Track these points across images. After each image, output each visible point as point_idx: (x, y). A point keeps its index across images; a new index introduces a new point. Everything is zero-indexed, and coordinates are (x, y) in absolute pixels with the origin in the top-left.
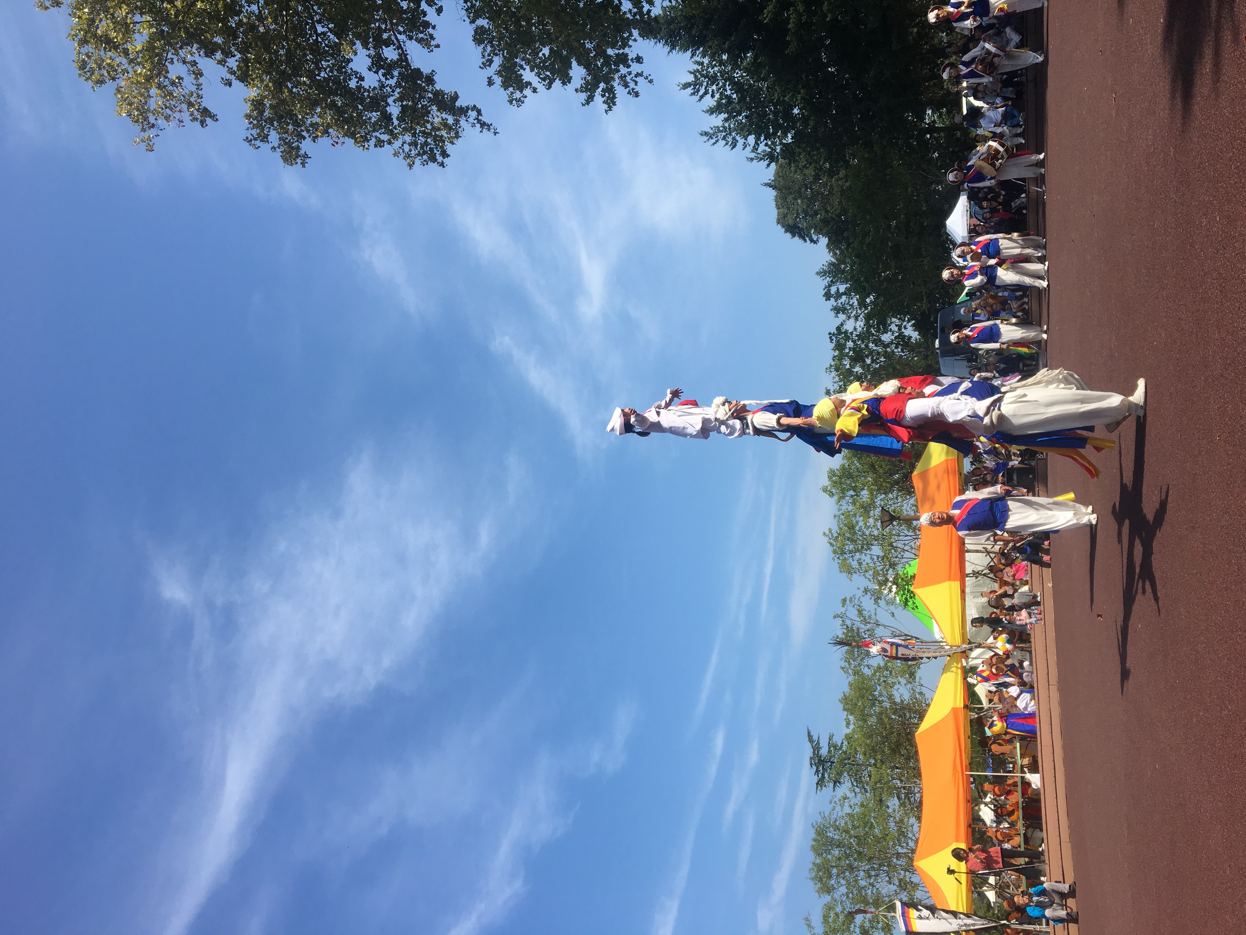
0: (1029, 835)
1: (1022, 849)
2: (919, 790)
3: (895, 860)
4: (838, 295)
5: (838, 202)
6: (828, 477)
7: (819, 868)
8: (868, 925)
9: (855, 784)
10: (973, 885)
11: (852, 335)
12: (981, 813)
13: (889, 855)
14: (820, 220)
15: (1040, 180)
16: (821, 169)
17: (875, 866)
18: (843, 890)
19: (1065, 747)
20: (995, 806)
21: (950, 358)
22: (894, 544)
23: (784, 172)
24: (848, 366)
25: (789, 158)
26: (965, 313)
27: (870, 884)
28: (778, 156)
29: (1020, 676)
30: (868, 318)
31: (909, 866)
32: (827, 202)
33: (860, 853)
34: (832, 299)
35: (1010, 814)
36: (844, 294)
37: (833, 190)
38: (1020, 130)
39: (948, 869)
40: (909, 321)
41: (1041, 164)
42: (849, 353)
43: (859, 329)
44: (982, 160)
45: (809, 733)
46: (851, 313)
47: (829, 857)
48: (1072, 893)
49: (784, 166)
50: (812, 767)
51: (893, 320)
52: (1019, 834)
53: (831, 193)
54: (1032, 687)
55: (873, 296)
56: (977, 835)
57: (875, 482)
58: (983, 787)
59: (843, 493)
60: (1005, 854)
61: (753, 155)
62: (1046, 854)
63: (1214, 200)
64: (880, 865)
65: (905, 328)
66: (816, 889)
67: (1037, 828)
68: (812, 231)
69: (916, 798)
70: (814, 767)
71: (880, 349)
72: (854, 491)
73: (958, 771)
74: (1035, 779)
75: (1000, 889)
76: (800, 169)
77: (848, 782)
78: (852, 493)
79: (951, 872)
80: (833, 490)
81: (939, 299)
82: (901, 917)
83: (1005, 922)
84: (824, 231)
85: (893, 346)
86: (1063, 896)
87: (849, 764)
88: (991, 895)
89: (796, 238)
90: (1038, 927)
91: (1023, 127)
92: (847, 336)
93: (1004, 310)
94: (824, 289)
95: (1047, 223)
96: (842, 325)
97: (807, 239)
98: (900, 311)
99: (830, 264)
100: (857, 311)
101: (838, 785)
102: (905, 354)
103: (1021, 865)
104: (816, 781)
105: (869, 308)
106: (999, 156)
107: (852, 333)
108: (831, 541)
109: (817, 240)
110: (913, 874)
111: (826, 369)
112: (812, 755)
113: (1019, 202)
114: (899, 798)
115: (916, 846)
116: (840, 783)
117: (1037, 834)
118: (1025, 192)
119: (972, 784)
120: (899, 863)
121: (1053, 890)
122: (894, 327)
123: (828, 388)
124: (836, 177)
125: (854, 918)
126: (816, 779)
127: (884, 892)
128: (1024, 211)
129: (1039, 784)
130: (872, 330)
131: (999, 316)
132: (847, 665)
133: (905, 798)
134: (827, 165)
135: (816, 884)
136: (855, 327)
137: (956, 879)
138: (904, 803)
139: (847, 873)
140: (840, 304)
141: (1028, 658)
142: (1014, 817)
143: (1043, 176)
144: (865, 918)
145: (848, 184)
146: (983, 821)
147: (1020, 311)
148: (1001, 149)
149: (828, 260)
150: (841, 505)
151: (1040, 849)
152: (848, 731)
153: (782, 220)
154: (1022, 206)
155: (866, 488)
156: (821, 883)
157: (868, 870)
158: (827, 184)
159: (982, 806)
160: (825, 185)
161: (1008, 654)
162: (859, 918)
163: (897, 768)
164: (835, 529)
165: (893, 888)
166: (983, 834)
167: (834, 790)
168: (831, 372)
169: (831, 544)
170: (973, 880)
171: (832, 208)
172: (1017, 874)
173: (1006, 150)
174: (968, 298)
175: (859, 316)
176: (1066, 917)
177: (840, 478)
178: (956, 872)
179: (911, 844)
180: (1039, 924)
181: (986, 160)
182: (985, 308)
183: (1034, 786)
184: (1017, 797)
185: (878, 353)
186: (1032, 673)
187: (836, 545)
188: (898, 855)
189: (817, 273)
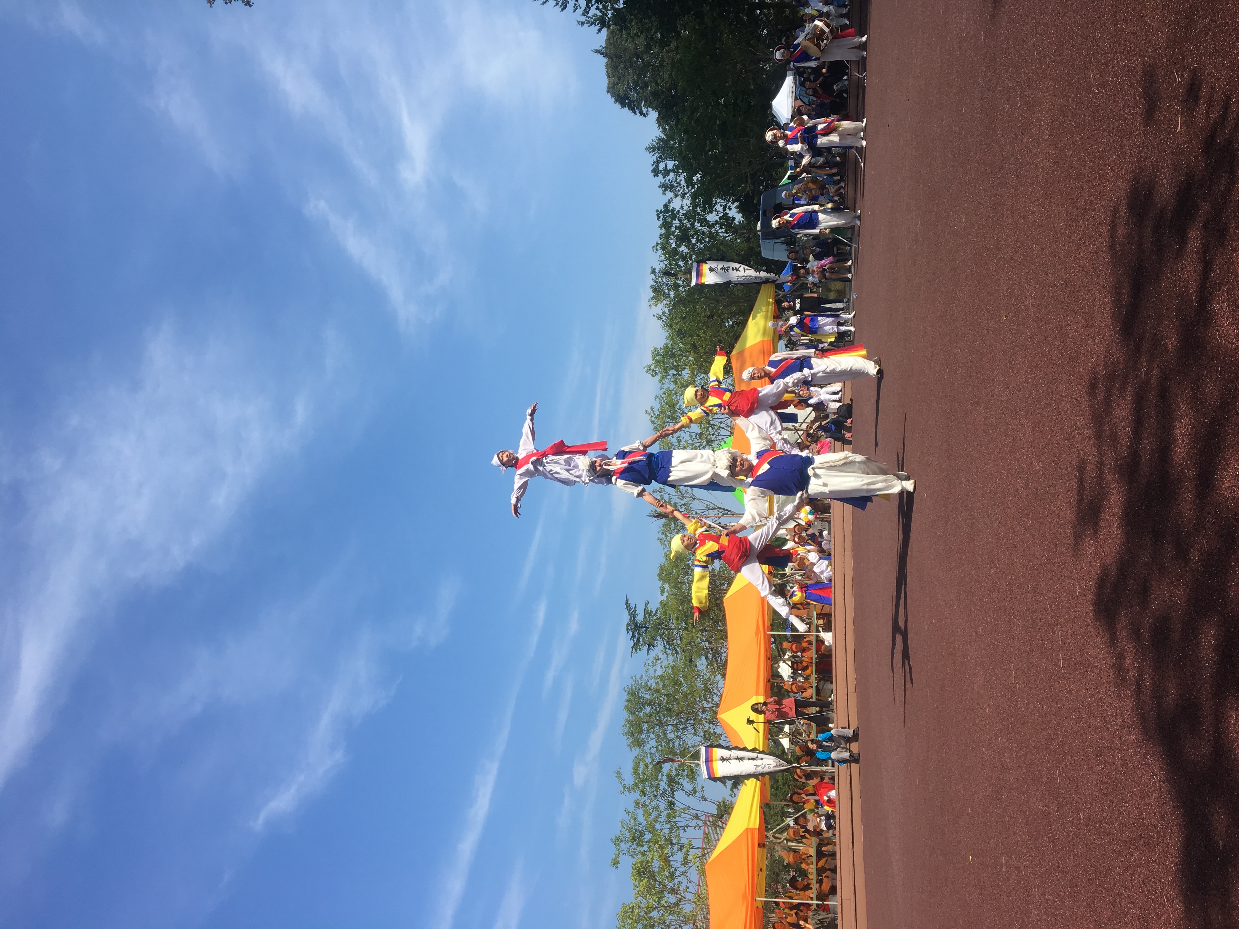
0: (821, 687)
1: (814, 700)
2: (725, 650)
3: (700, 714)
4: (666, 172)
5: (669, 74)
6: (652, 356)
7: (631, 724)
8: (675, 773)
9: (667, 647)
10: (769, 734)
11: (678, 214)
12: (780, 670)
13: (695, 710)
14: (650, 93)
15: (862, 64)
16: (652, 38)
17: (682, 720)
18: (653, 743)
19: (855, 608)
20: (792, 662)
21: (770, 241)
22: (711, 422)
23: (615, 39)
24: (674, 245)
25: (621, 25)
26: (786, 196)
27: (677, 736)
28: (609, 22)
29: (819, 544)
30: (694, 196)
31: (713, 719)
32: (658, 74)
33: (669, 710)
34: (660, 176)
35: (805, 669)
36: (672, 170)
37: (664, 61)
38: (845, 11)
39: (748, 719)
40: (733, 203)
41: (863, 47)
42: (675, 231)
43: (686, 208)
44: (808, 40)
45: (627, 601)
46: (679, 191)
47: (641, 714)
48: (855, 737)
49: (616, 33)
50: (628, 632)
51: (719, 200)
52: (812, 687)
53: (661, 65)
54: (830, 554)
55: (700, 174)
56: (775, 690)
57: (696, 361)
58: (781, 644)
59: (666, 372)
60: (800, 705)
61: (583, 19)
62: (834, 703)
63: (1016, 86)
64: (687, 720)
65: (730, 209)
66: (628, 743)
67: (827, 681)
68: (642, 104)
69: (723, 658)
70: (631, 633)
71: (705, 229)
72: (677, 370)
73: (760, 632)
74: (828, 637)
75: (794, 737)
76: (631, 37)
77: (661, 644)
78: (674, 372)
79: (750, 722)
80: (657, 369)
81: (762, 181)
82: (704, 764)
83: (796, 765)
84: (655, 104)
85: (718, 227)
86: (848, 740)
87: (662, 628)
88: (785, 742)
89: (626, 109)
90: (824, 768)
91: (849, 7)
92: (674, 214)
93: (822, 194)
94: (653, 165)
95: (866, 108)
96: (669, 202)
97: (637, 111)
98: (726, 192)
99: (659, 139)
100: (684, 189)
101: (652, 648)
102: (728, 237)
103: (812, 714)
104: (632, 646)
105: (696, 186)
106: (825, 37)
107: (678, 212)
108: (653, 419)
109: (647, 113)
110: (717, 726)
111: (653, 247)
112: (628, 621)
113: (840, 85)
114: (707, 658)
115: (720, 701)
116: (653, 646)
117: (828, 686)
118: (847, 74)
119: (772, 644)
120: (704, 716)
121: (839, 736)
122: (719, 208)
123: (653, 267)
124: (667, 48)
125: (661, 768)
126: (631, 643)
127: (689, 743)
128: (845, 95)
129: (831, 642)
130: (698, 209)
131: (817, 201)
132: (664, 537)
133: (712, 658)
134: (659, 35)
135: (628, 738)
136: (682, 205)
137: (755, 728)
138: (711, 662)
139: (657, 728)
140: (667, 182)
141: (827, 528)
142: (808, 672)
143: (864, 59)
144: (672, 767)
145: (678, 56)
146: (781, 677)
147: (837, 195)
148: (827, 30)
149: (657, 135)
150: (663, 384)
151: (830, 699)
152: (664, 598)
153: (612, 89)
154: (844, 89)
155: (687, 367)
156: (633, 738)
157: (677, 724)
158: (658, 55)
159: (781, 664)
160: (656, 56)
161: (809, 524)
162: (666, 767)
163: (706, 631)
164: (657, 407)
165: (698, 739)
166: (780, 688)
167: (648, 652)
168: (657, 250)
169: (652, 422)
170: (770, 730)
171: (663, 81)
172: (809, 722)
173: (831, 31)
174: (790, 181)
175: (686, 194)
176: (849, 759)
177: (663, 357)
178: (755, 722)
179: (716, 699)
180: (825, 766)
181: (812, 39)
182: (805, 192)
183: (826, 643)
184: (812, 654)
185: (703, 233)
186: (830, 541)
187: (658, 422)
188: (704, 710)
189: (647, 149)
